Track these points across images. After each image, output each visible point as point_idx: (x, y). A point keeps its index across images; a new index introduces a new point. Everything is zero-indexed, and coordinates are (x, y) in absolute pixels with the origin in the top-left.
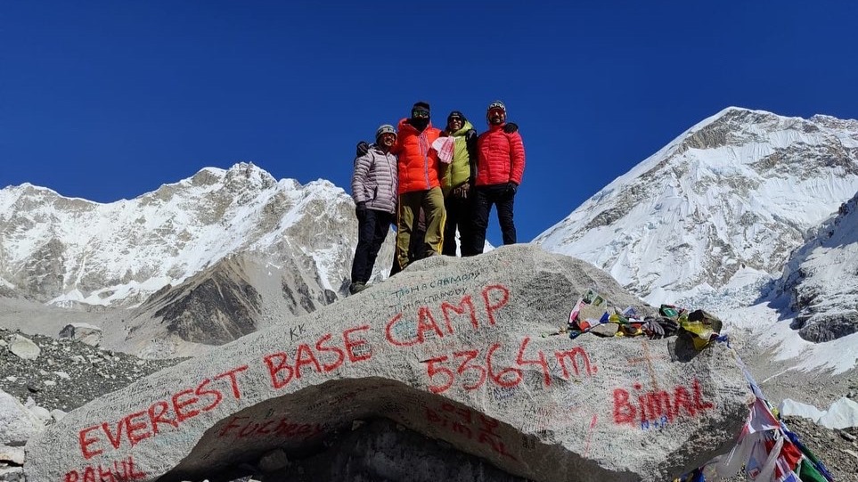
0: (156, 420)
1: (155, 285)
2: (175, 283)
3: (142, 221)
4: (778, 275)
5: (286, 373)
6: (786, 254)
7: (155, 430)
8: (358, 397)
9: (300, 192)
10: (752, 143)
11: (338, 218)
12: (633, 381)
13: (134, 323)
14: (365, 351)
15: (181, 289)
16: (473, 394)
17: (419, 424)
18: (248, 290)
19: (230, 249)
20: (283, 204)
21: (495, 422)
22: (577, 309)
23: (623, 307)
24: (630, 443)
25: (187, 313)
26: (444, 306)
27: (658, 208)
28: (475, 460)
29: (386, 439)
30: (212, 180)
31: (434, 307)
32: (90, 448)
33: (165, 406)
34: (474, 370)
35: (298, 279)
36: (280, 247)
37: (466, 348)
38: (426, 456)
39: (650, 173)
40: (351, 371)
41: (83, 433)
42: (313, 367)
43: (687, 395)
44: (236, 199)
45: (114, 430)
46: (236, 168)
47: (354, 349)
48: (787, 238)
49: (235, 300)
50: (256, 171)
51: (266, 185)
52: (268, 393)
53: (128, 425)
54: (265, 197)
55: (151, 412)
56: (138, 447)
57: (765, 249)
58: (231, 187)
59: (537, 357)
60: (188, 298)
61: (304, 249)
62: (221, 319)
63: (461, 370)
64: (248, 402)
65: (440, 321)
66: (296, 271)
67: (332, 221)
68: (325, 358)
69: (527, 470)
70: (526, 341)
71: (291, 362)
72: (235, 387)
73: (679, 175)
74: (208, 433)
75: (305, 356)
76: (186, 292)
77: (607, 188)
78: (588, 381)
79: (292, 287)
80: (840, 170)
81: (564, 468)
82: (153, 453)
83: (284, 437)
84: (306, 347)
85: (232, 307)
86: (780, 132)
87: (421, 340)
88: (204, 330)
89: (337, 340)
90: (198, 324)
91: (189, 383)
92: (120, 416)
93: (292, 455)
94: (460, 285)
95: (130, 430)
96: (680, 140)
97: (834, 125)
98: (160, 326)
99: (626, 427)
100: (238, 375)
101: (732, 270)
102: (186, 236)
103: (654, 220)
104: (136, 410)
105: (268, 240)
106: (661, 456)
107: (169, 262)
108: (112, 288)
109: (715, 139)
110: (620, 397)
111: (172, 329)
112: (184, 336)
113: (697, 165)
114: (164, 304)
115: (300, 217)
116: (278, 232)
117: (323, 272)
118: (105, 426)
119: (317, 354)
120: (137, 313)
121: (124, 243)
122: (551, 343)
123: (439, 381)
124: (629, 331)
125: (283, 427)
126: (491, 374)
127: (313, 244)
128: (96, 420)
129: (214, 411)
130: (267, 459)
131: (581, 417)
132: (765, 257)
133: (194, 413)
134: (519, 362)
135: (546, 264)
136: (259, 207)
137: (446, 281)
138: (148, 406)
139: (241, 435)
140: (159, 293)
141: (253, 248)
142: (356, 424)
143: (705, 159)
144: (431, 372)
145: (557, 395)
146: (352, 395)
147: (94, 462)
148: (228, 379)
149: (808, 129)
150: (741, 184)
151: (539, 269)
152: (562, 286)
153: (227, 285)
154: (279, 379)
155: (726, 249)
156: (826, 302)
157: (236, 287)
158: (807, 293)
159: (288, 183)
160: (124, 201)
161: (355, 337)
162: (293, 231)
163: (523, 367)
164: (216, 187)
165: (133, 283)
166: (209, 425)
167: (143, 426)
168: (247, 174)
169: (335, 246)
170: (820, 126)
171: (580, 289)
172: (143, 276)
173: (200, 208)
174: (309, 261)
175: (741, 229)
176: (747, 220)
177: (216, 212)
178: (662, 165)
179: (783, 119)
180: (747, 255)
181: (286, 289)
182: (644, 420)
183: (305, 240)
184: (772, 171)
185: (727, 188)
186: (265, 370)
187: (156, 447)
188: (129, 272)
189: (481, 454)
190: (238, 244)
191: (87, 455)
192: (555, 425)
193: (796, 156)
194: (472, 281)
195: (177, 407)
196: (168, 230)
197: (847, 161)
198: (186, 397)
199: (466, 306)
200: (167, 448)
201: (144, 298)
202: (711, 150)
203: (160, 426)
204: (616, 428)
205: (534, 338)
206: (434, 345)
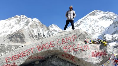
0: (19, 56)
1: (8, 34)
2: (11, 33)
3: (6, 23)
4: (101, 34)
5: (41, 49)
6: (102, 31)
7: (19, 58)
8: (51, 53)
9: (32, 20)
10: (98, 15)
11: (38, 24)
12: (95, 50)
13: (5, 39)
14: (53, 45)
15: (12, 34)
16: (71, 52)
17: (60, 57)
18: (23, 35)
19: (20, 28)
20: (29, 22)
21: (74, 57)
22: (86, 39)
23: (93, 39)
24: (95, 60)
25: (13, 38)
26: (66, 38)
27: (85, 24)
28: (69, 62)
29: (55, 59)
30: (17, 17)
31: (64, 39)
32: (7, 61)
33: (20, 54)
34: (71, 49)
35: (31, 33)
36: (28, 28)
37: (70, 45)
38: (61, 62)
39: (84, 19)
40: (51, 49)
41: (6, 58)
42: (45, 48)
43: (103, 53)
44: (21, 20)
45: (12, 58)
46: (21, 16)
47: (52, 45)
48: (103, 29)
49: (21, 36)
50: (25, 16)
51: (26, 19)
52: (37, 52)
53: (14, 57)
54: (26, 21)
55: (18, 55)
56: (16, 61)
57: (100, 30)
58: (20, 19)
59: (81, 47)
60: (13, 36)
61: (32, 29)
62: (19, 39)
63: (69, 48)
64: (34, 53)
65: (66, 41)
66: (31, 32)
67: (37, 25)
68: (47, 46)
69: (77, 64)
70: (79, 44)
71: (41, 47)
72: (32, 51)
73: (88, 20)
74: (27, 58)
75: (44, 46)
76: (13, 35)
77: (78, 21)
78: (88, 50)
79: (30, 34)
80: (110, 20)
81: (84, 64)
82: (18, 62)
83: (39, 59)
84: (44, 45)
85: (20, 37)
86: (102, 14)
87: (63, 44)
88: (16, 41)
89: (49, 43)
90: (15, 40)
91: (24, 50)
92: (12, 56)
93: (40, 62)
94: (68, 35)
95: (14, 58)
96: (88, 14)
97: (110, 13)
98: (9, 40)
99: (94, 57)
100: (33, 49)
101: (95, 33)
102: (13, 26)
103: (84, 26)
104: (15, 55)
105: (26, 27)
106: (99, 62)
107: (10, 30)
108: (1, 34)
109: (93, 14)
110: (93, 53)
111: (11, 40)
112: (13, 42)
113: (91, 18)
114: (9, 37)
115: (31, 24)
116: (28, 26)
117: (35, 32)
118: (10, 57)
119: (46, 46)
120: (5, 38)
121: (3, 27)
122: (82, 44)
123: (65, 50)
124: (94, 43)
125: (39, 57)
126: (73, 49)
127: (34, 28)
128: (8, 56)
129: (29, 55)
130: (36, 62)
131: (87, 56)
132: (99, 32)
133: (25, 55)
134: (78, 47)
135: (82, 32)
136: (25, 22)
137: (66, 35)
138: (17, 54)
139: (32, 58)
140: (9, 35)
141: (24, 28)
142: (50, 57)
143: (92, 17)
144: (64, 49)
145: (83, 53)
146: (50, 52)
147: (8, 63)
148: (31, 50)
149: (106, 14)
150: (97, 21)
151: (81, 33)
152: (84, 35)
153: (20, 34)
154: (39, 50)
155: (94, 30)
156: (107, 38)
157: (21, 34)
158: (105, 37)
159: (30, 19)
160: (3, 20)
161: (52, 43)
162: (31, 26)
163: (78, 48)
164: (18, 19)
165: (4, 33)
166: (28, 57)
167: (17, 57)
168: (23, 17)
169: (37, 28)
170: (108, 13)
171: (86, 36)
172: (6, 32)
173: (15, 22)
174: (33, 31)
175: (96, 28)
176: (97, 26)
177: (18, 23)
178: (86, 18)
179: (103, 12)
180: (97, 31)
181: (29, 35)
182: (97, 56)
183: (32, 27)
184: (101, 19)
185: (95, 22)
186: (37, 48)
187: (19, 61)
188: (4, 32)
189: (70, 61)
190: (22, 27)
191: (7, 62)
192: (83, 57)
193: (104, 17)
194: (71, 35)
195: (22, 54)
196: (10, 25)
197: (111, 18)
198: (24, 53)
199: (70, 39)
200: (21, 61)
201: (6, 35)
202: (93, 16)
203: (20, 57)
204: (92, 58)
205: (80, 44)
206: (65, 45)
